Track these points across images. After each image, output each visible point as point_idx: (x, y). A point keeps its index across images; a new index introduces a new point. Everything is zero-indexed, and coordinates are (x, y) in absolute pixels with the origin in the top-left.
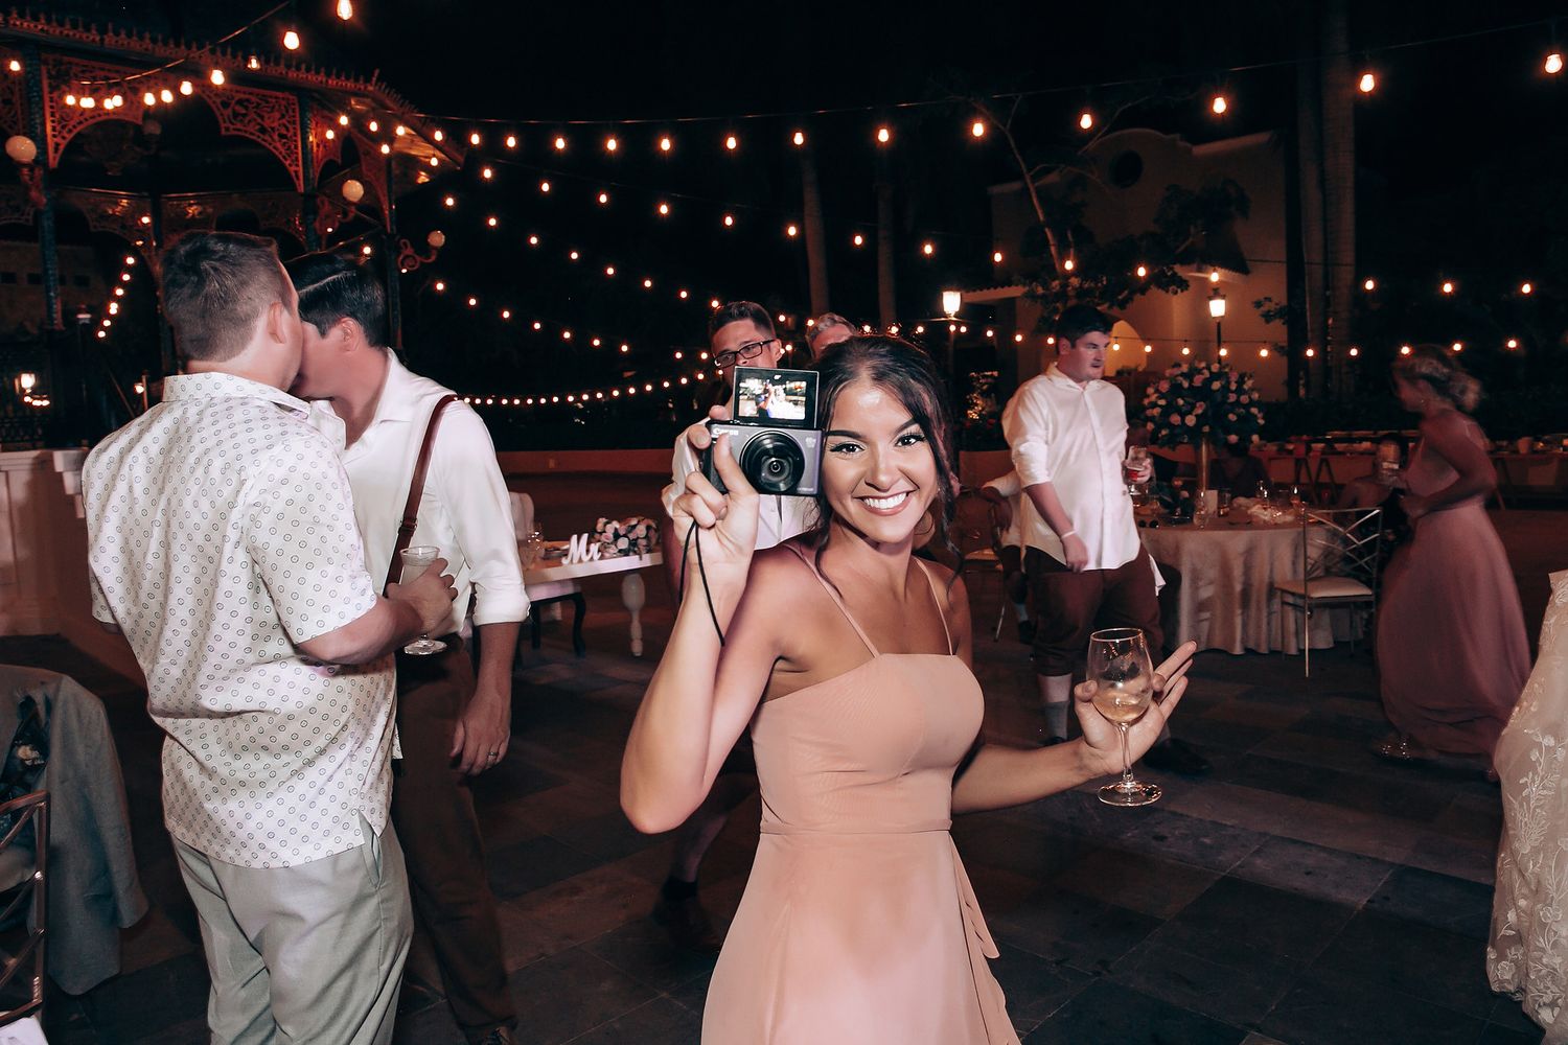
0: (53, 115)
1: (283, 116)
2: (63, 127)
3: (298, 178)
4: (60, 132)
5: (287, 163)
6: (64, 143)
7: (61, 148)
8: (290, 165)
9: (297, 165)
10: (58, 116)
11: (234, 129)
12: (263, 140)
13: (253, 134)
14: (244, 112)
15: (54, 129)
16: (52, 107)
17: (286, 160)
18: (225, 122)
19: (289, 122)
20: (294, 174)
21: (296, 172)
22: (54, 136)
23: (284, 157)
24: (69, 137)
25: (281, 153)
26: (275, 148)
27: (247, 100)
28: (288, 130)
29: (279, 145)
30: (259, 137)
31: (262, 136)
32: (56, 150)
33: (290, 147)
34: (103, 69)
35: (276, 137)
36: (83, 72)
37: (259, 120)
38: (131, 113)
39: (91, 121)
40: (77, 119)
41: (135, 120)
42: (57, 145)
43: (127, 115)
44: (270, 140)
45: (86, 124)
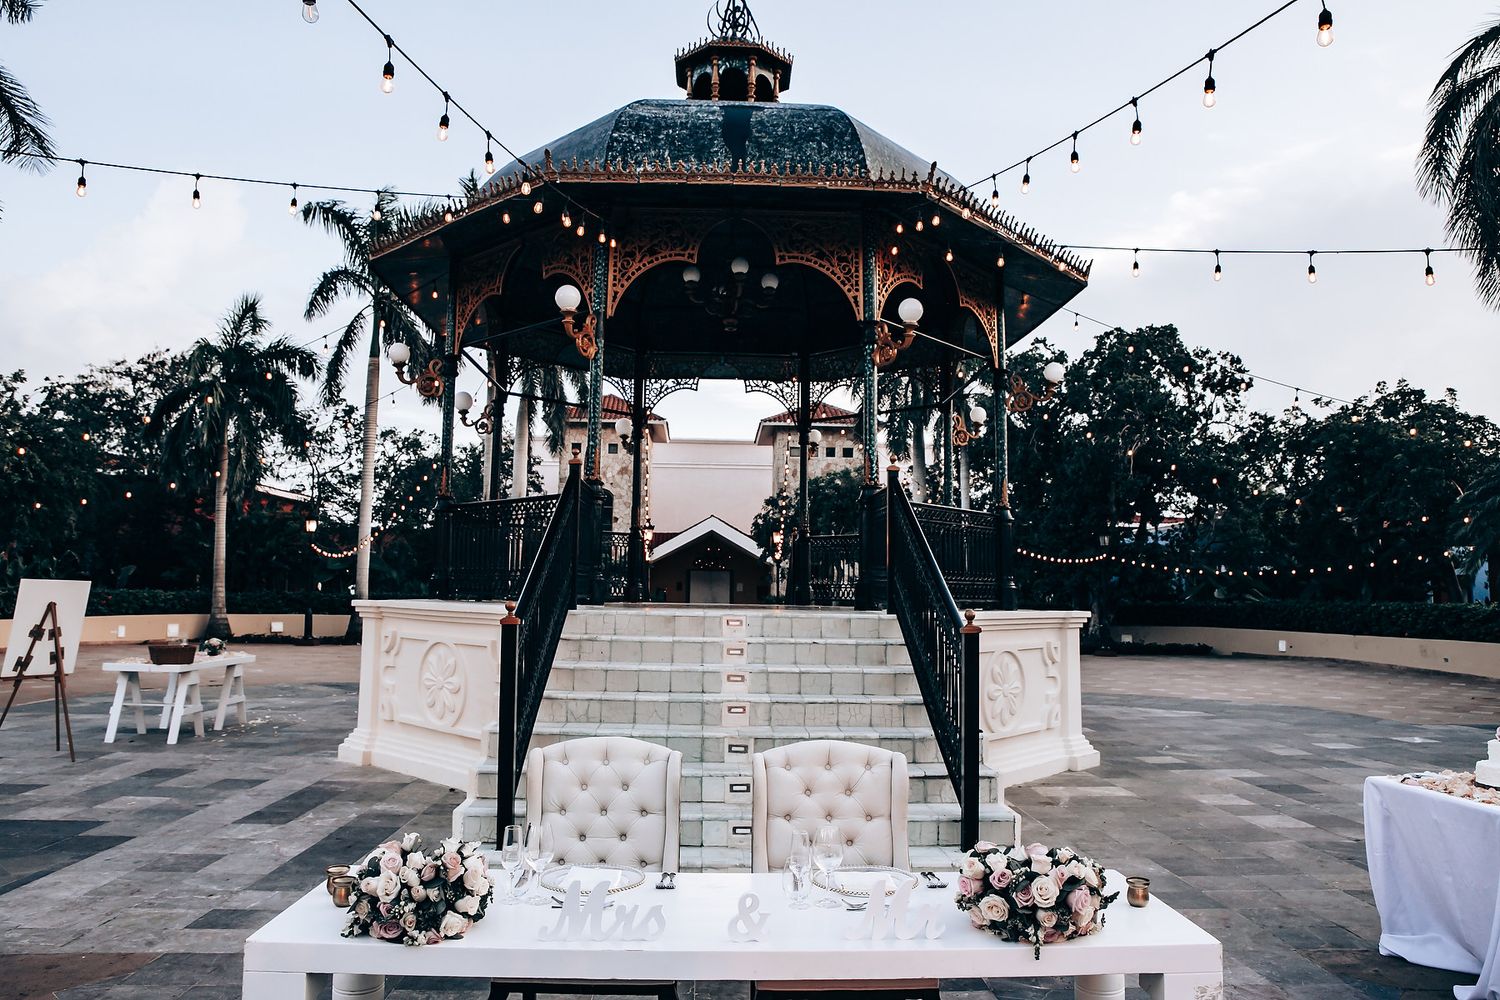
0: (615, 265)
1: (844, 237)
2: (623, 276)
3: (856, 302)
4: (620, 280)
5: (845, 289)
6: (621, 292)
7: (619, 296)
8: (849, 290)
9: (857, 290)
10: (619, 265)
11: (789, 258)
12: (821, 265)
13: (811, 261)
14: (801, 237)
15: (615, 279)
16: (615, 257)
17: (845, 285)
18: (780, 250)
19: (850, 243)
20: (852, 300)
21: (855, 298)
22: (615, 286)
23: (843, 283)
24: (627, 284)
25: (839, 278)
26: (833, 273)
27: (806, 224)
29: (837, 270)
30: (816, 263)
31: (819, 261)
32: (615, 298)
33: (850, 270)
34: (663, 215)
35: (835, 261)
36: (647, 219)
37: (817, 246)
38: (687, 253)
39: (649, 266)
40: (636, 266)
41: (690, 260)
42: (616, 293)
43: (683, 255)
44: (828, 265)
45: (644, 269)
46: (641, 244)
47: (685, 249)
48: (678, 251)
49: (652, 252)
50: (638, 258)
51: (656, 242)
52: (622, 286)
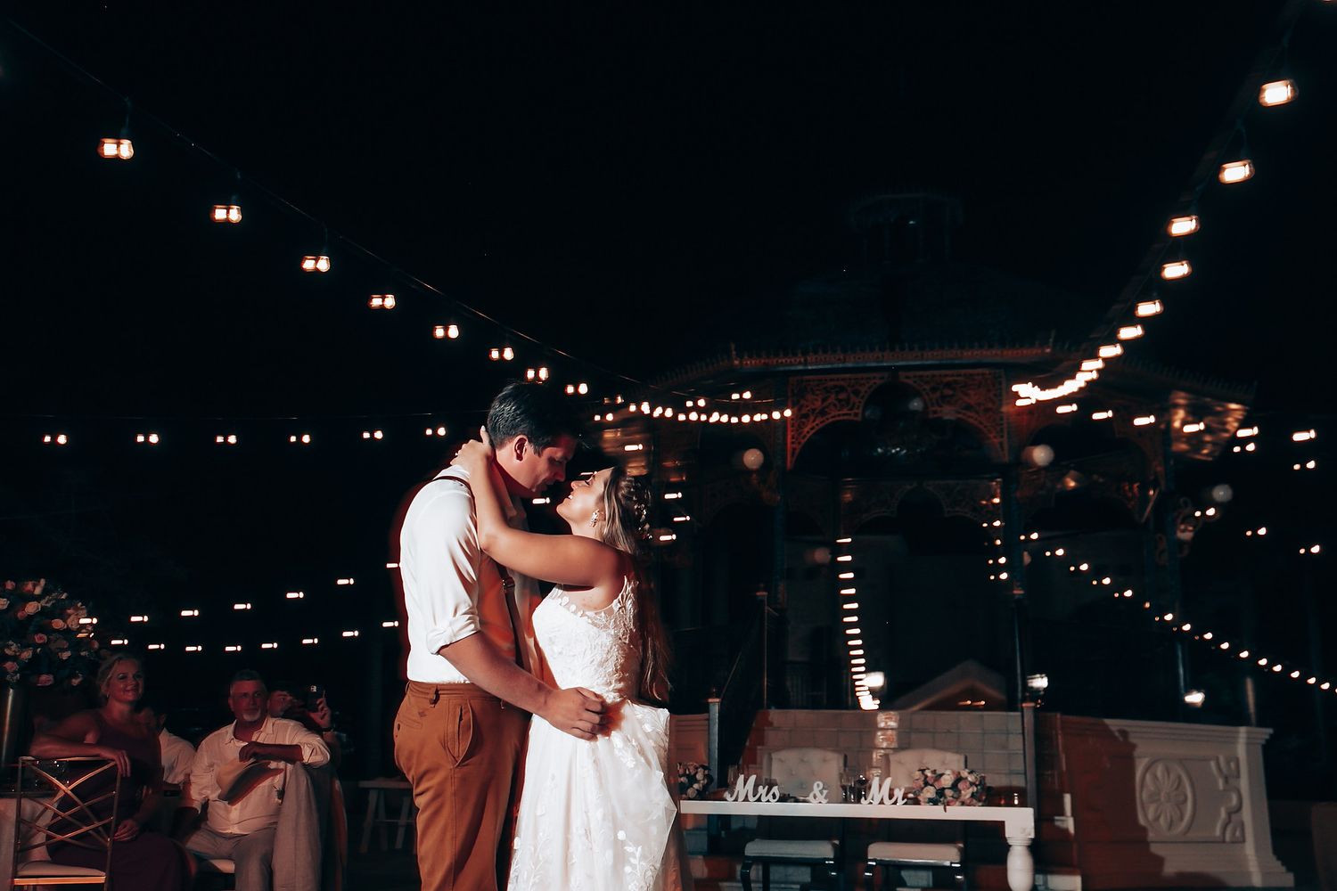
0: (792, 426)
1: (989, 391)
2: (799, 435)
3: (1003, 449)
4: (797, 439)
5: (991, 437)
6: (798, 447)
7: (797, 452)
8: (995, 437)
9: (1003, 436)
10: (796, 426)
11: (941, 411)
12: (969, 417)
13: (959, 414)
14: (951, 392)
15: (793, 438)
16: (792, 419)
17: (991, 433)
18: (933, 405)
19: (995, 395)
20: (998, 446)
21: (1001, 444)
22: (793, 443)
23: (989, 430)
24: (803, 441)
25: (986, 427)
26: (980, 423)
27: (955, 382)
28: (993, 403)
29: (984, 420)
30: (965, 415)
31: (968, 414)
32: (793, 453)
33: (996, 419)
34: (831, 380)
35: (981, 413)
36: (818, 385)
37: (966, 399)
38: (852, 412)
39: (821, 426)
40: (810, 426)
41: (855, 419)
42: (794, 449)
43: (850, 414)
44: (976, 416)
45: (817, 428)
46: (813, 407)
47: (851, 409)
48: (845, 411)
49: (823, 413)
50: (812, 418)
51: (826, 404)
52: (799, 443)
